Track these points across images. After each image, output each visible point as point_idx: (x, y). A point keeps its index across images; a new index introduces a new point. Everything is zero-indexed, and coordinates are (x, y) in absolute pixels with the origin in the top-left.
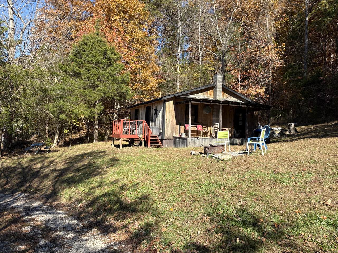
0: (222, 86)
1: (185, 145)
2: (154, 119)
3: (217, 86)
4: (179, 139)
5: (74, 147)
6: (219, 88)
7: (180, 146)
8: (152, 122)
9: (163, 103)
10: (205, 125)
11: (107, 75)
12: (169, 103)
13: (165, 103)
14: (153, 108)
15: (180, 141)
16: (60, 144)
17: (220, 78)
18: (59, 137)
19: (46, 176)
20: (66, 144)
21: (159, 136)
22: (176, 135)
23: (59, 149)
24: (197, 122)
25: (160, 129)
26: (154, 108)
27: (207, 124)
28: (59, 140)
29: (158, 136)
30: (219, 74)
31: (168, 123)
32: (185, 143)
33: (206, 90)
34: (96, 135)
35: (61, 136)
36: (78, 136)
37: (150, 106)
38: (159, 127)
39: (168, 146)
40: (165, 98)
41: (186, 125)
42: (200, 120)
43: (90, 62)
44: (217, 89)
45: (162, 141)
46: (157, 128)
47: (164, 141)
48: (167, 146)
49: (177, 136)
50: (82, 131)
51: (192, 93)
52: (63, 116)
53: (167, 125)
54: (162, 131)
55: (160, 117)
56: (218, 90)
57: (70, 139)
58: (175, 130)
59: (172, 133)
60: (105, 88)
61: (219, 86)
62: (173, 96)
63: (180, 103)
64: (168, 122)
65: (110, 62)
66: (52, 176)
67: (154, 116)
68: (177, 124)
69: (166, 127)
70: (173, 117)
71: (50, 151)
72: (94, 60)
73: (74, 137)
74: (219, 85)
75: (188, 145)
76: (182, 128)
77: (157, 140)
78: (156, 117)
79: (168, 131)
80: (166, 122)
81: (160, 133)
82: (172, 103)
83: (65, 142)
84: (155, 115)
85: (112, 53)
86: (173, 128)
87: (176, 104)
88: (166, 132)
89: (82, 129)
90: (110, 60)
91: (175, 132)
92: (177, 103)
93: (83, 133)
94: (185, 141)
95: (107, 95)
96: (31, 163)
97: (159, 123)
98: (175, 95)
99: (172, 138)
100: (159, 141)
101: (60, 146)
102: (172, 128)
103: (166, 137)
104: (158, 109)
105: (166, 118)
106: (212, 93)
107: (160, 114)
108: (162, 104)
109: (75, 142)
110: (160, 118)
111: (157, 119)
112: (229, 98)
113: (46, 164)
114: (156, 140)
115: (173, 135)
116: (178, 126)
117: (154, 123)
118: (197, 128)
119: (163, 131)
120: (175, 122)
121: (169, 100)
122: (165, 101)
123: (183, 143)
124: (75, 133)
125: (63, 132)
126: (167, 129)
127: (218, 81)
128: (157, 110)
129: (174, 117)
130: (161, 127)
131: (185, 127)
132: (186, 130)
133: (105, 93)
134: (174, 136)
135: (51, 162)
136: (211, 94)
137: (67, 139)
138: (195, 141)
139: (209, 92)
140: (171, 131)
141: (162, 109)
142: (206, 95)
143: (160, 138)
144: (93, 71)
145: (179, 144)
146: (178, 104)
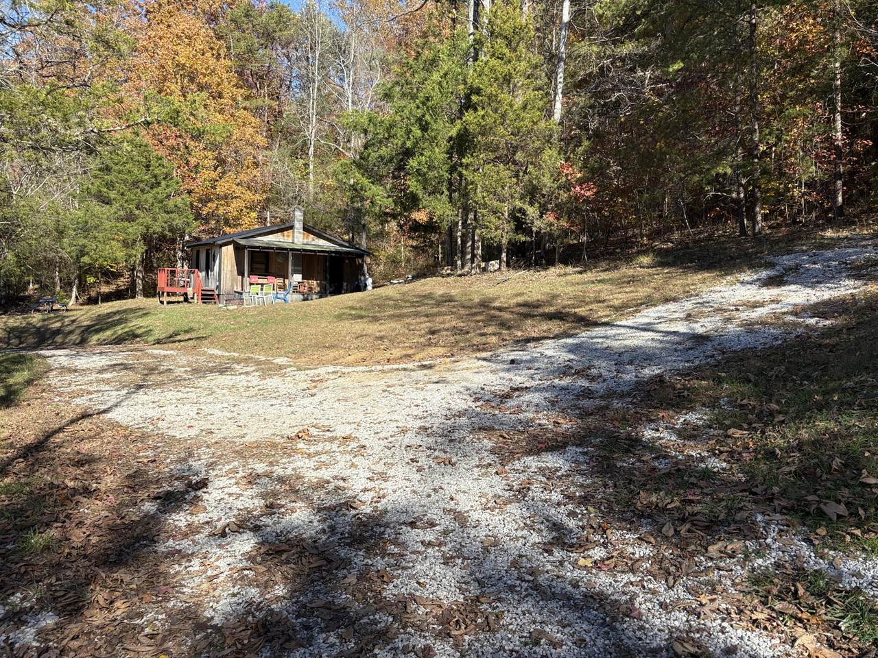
0: (302, 226)
3: (296, 226)
5: (105, 304)
6: (298, 229)
8: (211, 270)
10: (281, 275)
11: (151, 200)
12: (227, 248)
13: (222, 248)
16: (80, 301)
17: (299, 216)
18: (78, 288)
19: (71, 332)
20: (92, 301)
21: (215, 290)
22: (237, 289)
23: (81, 307)
24: (269, 273)
26: (212, 253)
27: (284, 275)
28: (79, 294)
31: (226, 274)
33: (281, 230)
34: (139, 287)
35: (83, 287)
36: (113, 288)
37: (210, 249)
40: (220, 242)
42: (273, 269)
43: (125, 182)
44: (296, 230)
45: (219, 296)
46: (215, 280)
47: (222, 296)
48: (224, 302)
49: (239, 289)
50: (122, 279)
51: (260, 235)
52: (86, 259)
53: (225, 277)
55: (217, 265)
56: (298, 231)
57: (98, 293)
58: (237, 283)
59: (232, 286)
60: (149, 220)
61: (298, 225)
62: (232, 239)
65: (156, 180)
66: (78, 331)
68: (238, 275)
69: (224, 279)
70: (232, 266)
71: (67, 310)
72: (130, 179)
73: (105, 289)
78: (214, 266)
79: (225, 284)
80: (222, 272)
82: (231, 247)
83: (89, 299)
84: (212, 262)
85: (160, 165)
86: (233, 280)
87: (236, 251)
88: (223, 285)
89: (122, 276)
90: (155, 176)
91: (237, 285)
92: (238, 249)
93: (122, 282)
95: (151, 231)
96: (46, 323)
97: (216, 272)
99: (232, 292)
100: (215, 296)
101: (81, 304)
103: (224, 291)
104: (215, 255)
105: (222, 267)
106: (291, 234)
107: (217, 262)
108: (218, 249)
109: (107, 298)
112: (317, 241)
113: (66, 323)
114: (213, 295)
115: (233, 289)
116: (240, 277)
117: (212, 273)
118: (267, 280)
119: (219, 285)
120: (236, 272)
121: (226, 244)
122: (221, 246)
124: (108, 283)
125: (86, 282)
126: (225, 281)
127: (295, 220)
129: (234, 265)
130: (217, 278)
133: (148, 228)
134: (235, 290)
135: (73, 321)
136: (288, 236)
137: (93, 294)
139: (285, 232)
140: (229, 284)
141: (219, 255)
142: (281, 237)
143: (217, 292)
144: (129, 195)
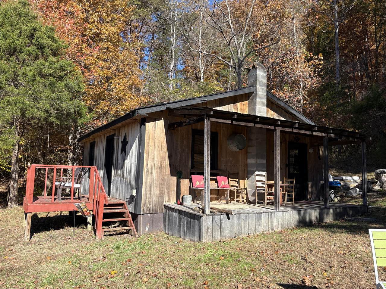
1: (194, 235)
2: (120, 162)
3: (258, 93)
4: (177, 214)
6: (260, 98)
7: (182, 233)
8: (117, 168)
9: (139, 125)
10: (233, 174)
12: (155, 125)
13: (144, 125)
14: (119, 139)
15: (180, 219)
17: (263, 77)
21: (129, 203)
22: (169, 201)
24: (217, 170)
25: (131, 188)
26: (122, 139)
27: (238, 173)
29: (126, 204)
30: (260, 67)
31: (151, 173)
32: (193, 227)
33: (234, 100)
37: (114, 135)
38: (130, 181)
39: (150, 231)
40: (144, 112)
41: (193, 177)
44: (258, 100)
45: (135, 216)
46: (126, 185)
47: (140, 218)
48: (147, 229)
49: (173, 203)
53: (149, 178)
54: (134, 193)
55: (132, 157)
56: (260, 102)
58: (169, 189)
59: (161, 196)
61: (261, 92)
62: (163, 108)
63: (180, 124)
64: (150, 171)
67: (120, 156)
68: (172, 175)
69: (146, 183)
70: (162, 158)
74: (261, 90)
75: (204, 235)
76: (185, 183)
77: (124, 213)
78: (124, 159)
79: (150, 193)
80: (145, 170)
81: (132, 197)
84: (122, 153)
87: (170, 128)
88: (146, 195)
91: (168, 193)
92: (174, 124)
94: (194, 223)
97: (130, 172)
98: (169, 106)
99: (161, 209)
100: (128, 217)
102: (161, 184)
103: (145, 208)
104: (129, 139)
105: (145, 162)
106: (246, 108)
107: (133, 152)
108: (137, 128)
110: (131, 160)
111: (126, 161)
115: (163, 201)
116: (175, 178)
117: (119, 172)
118: (216, 182)
119: (137, 193)
121: (153, 117)
122: (144, 121)
123: (188, 228)
126: (148, 187)
127: (258, 83)
128: (127, 142)
129: (165, 158)
130: (133, 182)
131: (191, 181)
132: (194, 190)
134: (166, 203)
136: (243, 110)
138: (221, 224)
140: (157, 192)
141: (137, 139)
143: (130, 208)
145: (178, 228)
146: (174, 129)
